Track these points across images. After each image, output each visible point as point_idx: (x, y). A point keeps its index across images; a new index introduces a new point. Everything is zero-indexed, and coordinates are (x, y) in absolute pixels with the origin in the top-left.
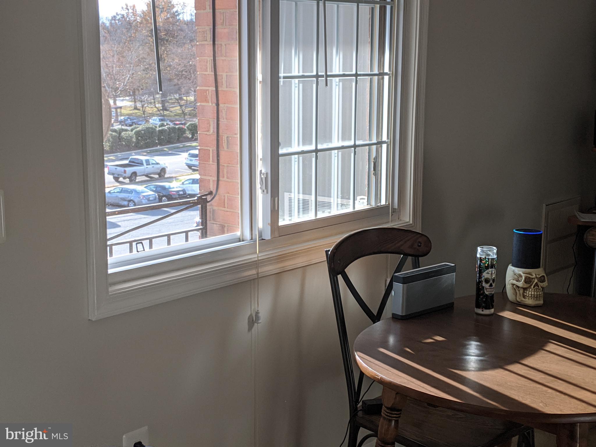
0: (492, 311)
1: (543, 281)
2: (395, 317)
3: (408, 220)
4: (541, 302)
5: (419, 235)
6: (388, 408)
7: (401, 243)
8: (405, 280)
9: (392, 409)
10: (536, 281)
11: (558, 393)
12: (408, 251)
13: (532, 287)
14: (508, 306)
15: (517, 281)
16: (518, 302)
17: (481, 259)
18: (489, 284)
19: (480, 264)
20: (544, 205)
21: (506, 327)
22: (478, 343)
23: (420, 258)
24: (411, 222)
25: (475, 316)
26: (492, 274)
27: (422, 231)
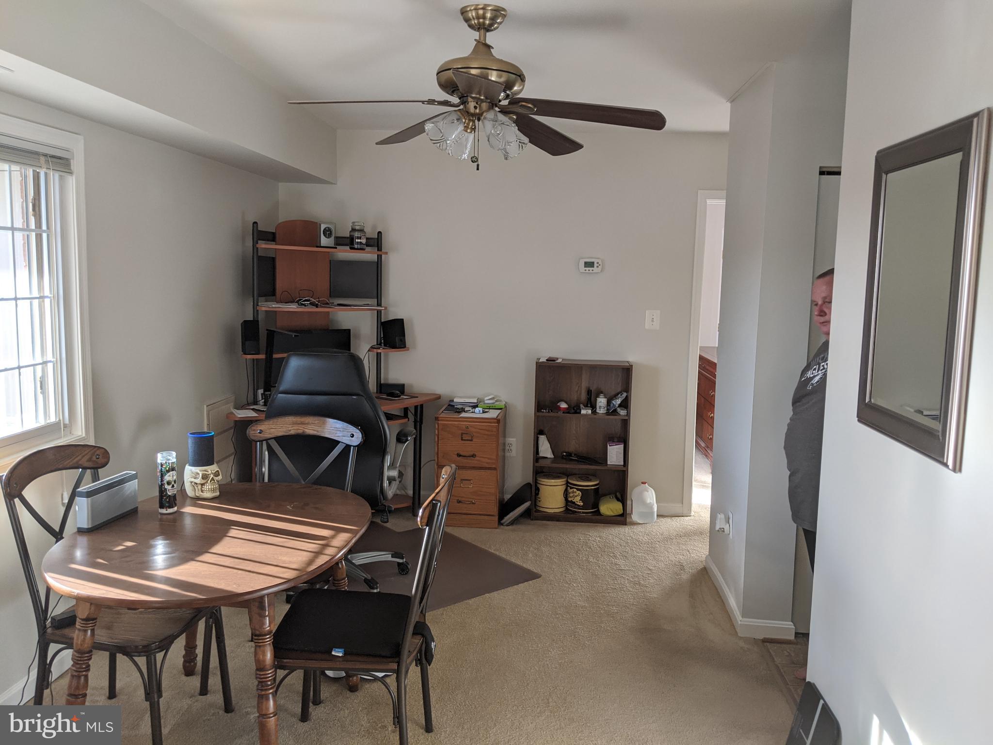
0: (175, 509)
1: (218, 475)
2: (81, 531)
3: (81, 434)
4: (218, 494)
5: (96, 449)
6: (83, 620)
7: (79, 458)
8: (89, 494)
9: (87, 619)
10: (212, 476)
11: (247, 573)
12: (87, 464)
13: (209, 482)
14: (188, 501)
15: (195, 478)
16: (198, 497)
17: (162, 465)
18: (171, 486)
19: (161, 469)
20: (205, 406)
21: (188, 522)
22: (168, 541)
23: (99, 470)
24: (84, 435)
25: (159, 517)
26: (173, 476)
27: (96, 443)
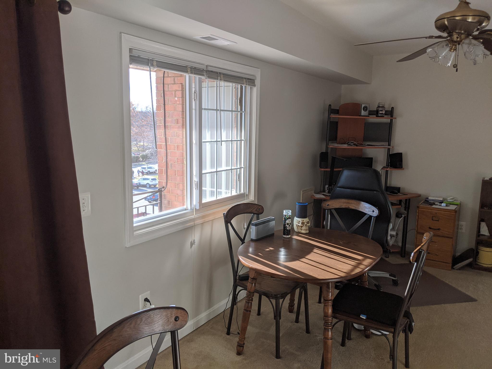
0: (290, 236)
1: (308, 223)
2: (252, 240)
3: (252, 199)
4: (308, 232)
5: (259, 206)
6: (251, 278)
7: (252, 209)
8: (256, 225)
9: (253, 279)
10: (306, 223)
11: (322, 270)
12: (255, 212)
13: (304, 226)
14: (295, 233)
15: (298, 223)
16: (299, 232)
17: (285, 216)
18: (289, 225)
19: (285, 217)
20: (302, 191)
21: (294, 242)
22: (287, 250)
23: (259, 215)
24: (253, 200)
25: (283, 239)
26: (290, 221)
27: (258, 203)
